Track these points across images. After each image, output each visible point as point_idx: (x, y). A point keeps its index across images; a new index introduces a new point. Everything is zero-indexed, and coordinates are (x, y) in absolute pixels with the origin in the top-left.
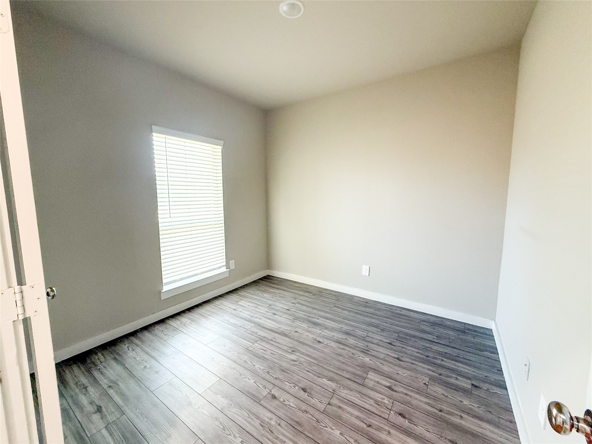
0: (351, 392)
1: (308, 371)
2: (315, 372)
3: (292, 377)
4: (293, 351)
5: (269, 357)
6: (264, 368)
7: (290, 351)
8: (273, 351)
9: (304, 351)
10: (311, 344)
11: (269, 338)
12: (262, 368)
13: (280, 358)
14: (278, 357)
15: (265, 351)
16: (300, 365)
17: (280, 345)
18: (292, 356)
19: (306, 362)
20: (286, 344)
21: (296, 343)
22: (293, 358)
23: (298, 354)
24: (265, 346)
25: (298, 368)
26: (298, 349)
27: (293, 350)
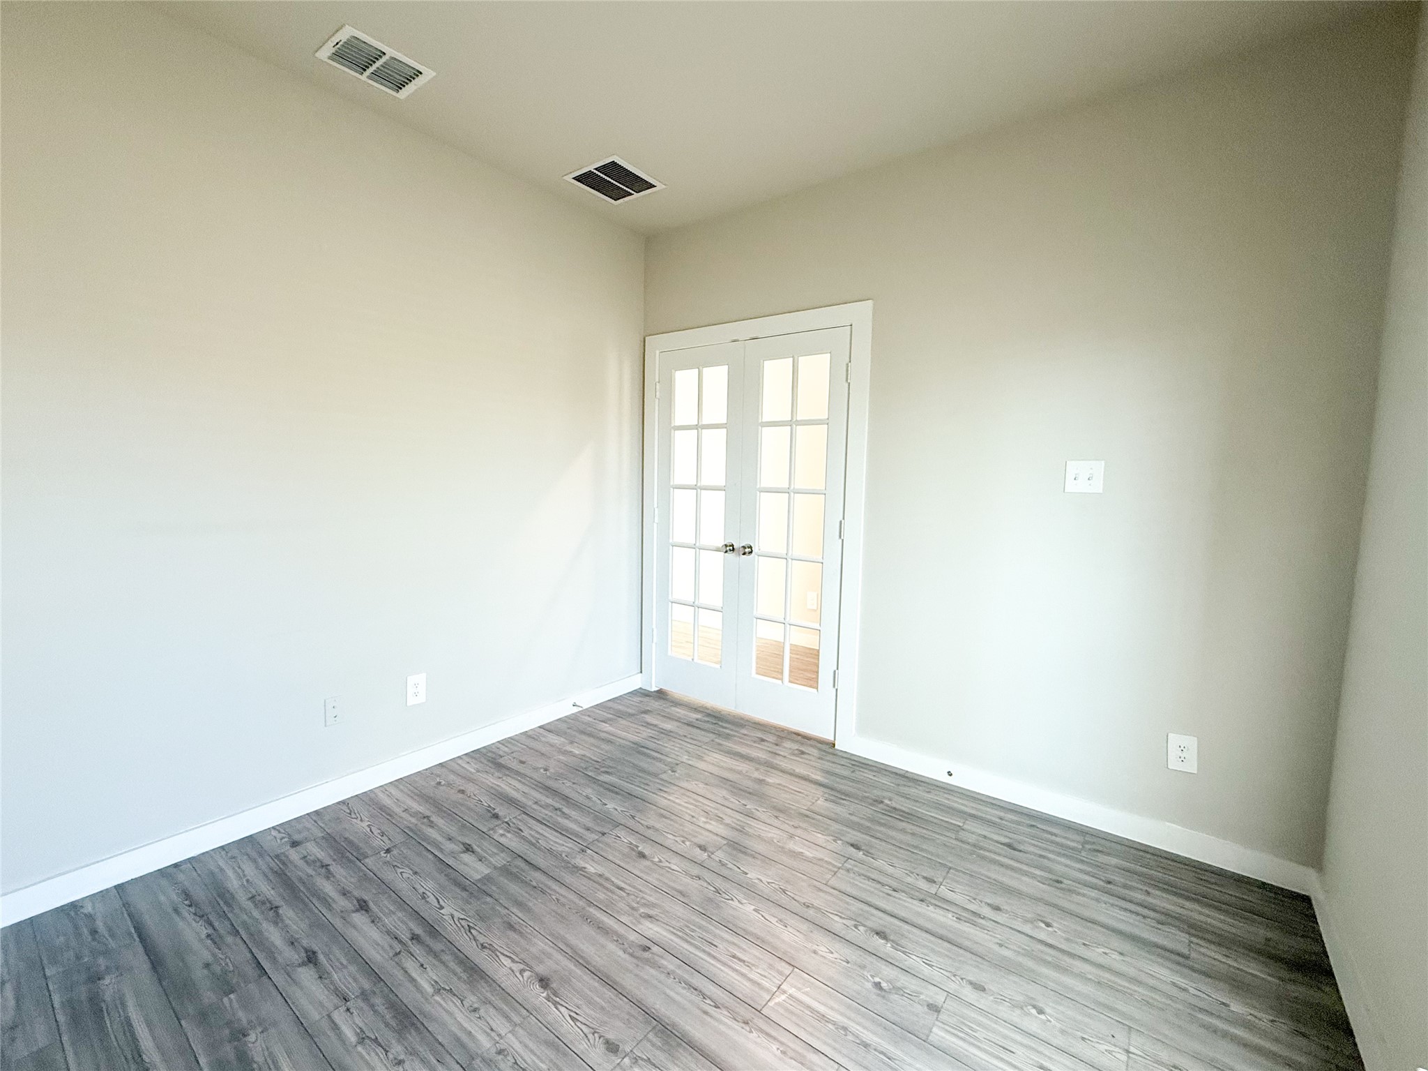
0: (550, 846)
1: (621, 889)
2: (604, 887)
3: (661, 878)
4: (646, 949)
5: (717, 931)
6: (730, 902)
7: (655, 949)
8: (709, 954)
9: (612, 946)
10: (579, 971)
11: (726, 1013)
12: (735, 903)
13: (688, 927)
14: (693, 931)
15: (734, 957)
16: (635, 905)
17: (686, 976)
18: (652, 932)
19: (618, 912)
20: (662, 977)
21: (628, 982)
22: (651, 926)
23: (633, 937)
24: (737, 977)
25: (643, 898)
26: (626, 956)
27: (646, 955)
